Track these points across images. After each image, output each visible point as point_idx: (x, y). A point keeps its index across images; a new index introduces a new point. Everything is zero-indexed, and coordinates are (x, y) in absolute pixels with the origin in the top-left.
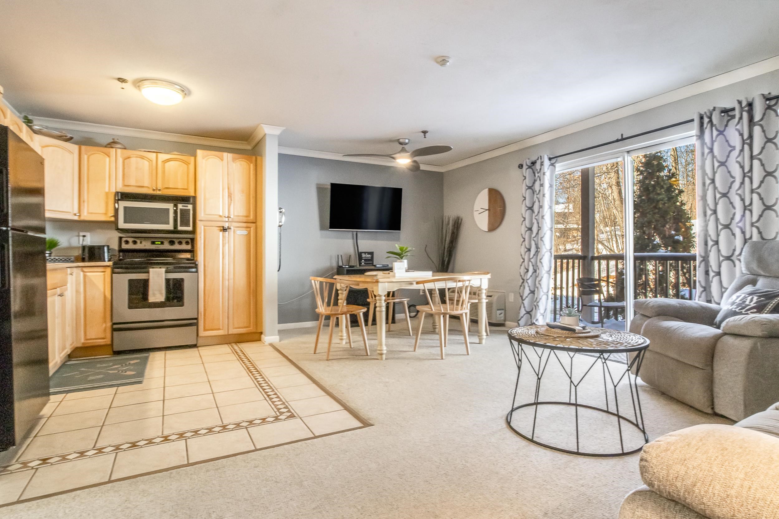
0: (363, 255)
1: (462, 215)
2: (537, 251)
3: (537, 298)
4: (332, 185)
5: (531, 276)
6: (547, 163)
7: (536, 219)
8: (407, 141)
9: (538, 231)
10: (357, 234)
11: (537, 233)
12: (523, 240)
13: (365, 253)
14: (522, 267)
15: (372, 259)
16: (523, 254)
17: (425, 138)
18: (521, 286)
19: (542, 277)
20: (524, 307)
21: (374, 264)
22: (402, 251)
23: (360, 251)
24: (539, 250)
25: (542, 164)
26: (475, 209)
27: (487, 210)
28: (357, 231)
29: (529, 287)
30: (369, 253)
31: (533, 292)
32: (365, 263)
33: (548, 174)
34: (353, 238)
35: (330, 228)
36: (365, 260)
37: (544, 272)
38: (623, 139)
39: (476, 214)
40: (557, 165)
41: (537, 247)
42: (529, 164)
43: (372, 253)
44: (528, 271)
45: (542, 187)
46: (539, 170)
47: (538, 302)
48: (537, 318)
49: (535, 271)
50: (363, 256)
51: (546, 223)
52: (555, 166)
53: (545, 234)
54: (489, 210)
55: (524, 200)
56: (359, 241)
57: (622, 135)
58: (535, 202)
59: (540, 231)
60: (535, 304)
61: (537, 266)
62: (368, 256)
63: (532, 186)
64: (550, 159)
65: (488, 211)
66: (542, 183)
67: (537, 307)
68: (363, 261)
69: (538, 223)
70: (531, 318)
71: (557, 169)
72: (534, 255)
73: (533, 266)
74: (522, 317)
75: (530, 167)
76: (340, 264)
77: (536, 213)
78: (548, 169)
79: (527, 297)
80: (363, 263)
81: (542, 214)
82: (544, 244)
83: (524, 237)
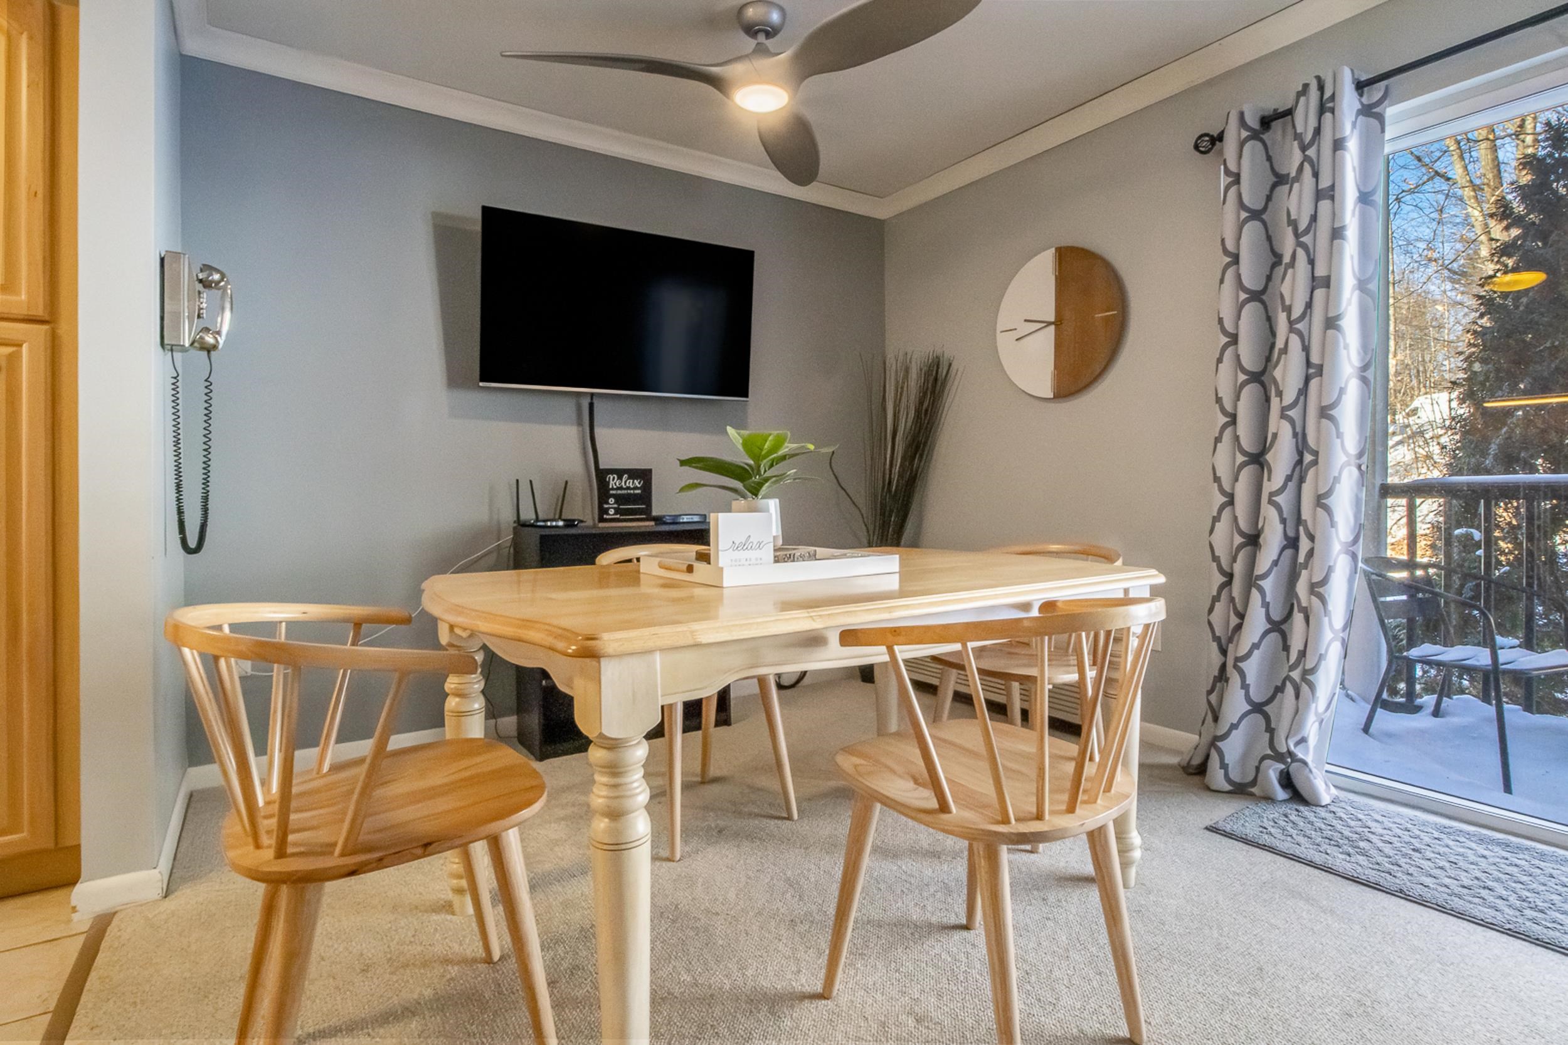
0: (613, 482)
2: (1299, 461)
3: (1300, 653)
4: (490, 215)
5: (1274, 562)
6: (1349, 102)
7: (1293, 332)
8: (775, 17)
9: (1308, 379)
10: (591, 405)
11: (1303, 391)
12: (1222, 420)
13: (620, 473)
14: (1222, 527)
15: (645, 496)
16: (1224, 472)
18: (1216, 599)
21: (655, 513)
22: (757, 458)
23: (601, 467)
24: (1308, 459)
25: (1326, 107)
26: (1000, 327)
27: (1049, 324)
28: (592, 395)
30: (634, 474)
32: (617, 511)
33: (1353, 146)
34: (580, 423)
35: (482, 380)
36: (619, 499)
39: (1004, 342)
40: (1391, 112)
42: (1253, 123)
43: (644, 475)
44: (1254, 540)
49: (1293, 543)
50: (612, 484)
51: (1346, 347)
52: (1380, 118)
53: (1341, 394)
54: (1058, 323)
55: (1227, 266)
56: (599, 431)
58: (1288, 265)
59: (1314, 382)
61: (1304, 523)
62: (630, 483)
63: (1265, 208)
64: (1361, 86)
65: (1053, 327)
68: (612, 501)
69: (1305, 349)
71: (1390, 128)
72: (1287, 479)
73: (1282, 521)
75: (1255, 135)
76: (528, 515)
77: (1296, 311)
78: (1354, 125)
80: (612, 512)
81: (1327, 308)
82: (1339, 435)
83: (1229, 407)
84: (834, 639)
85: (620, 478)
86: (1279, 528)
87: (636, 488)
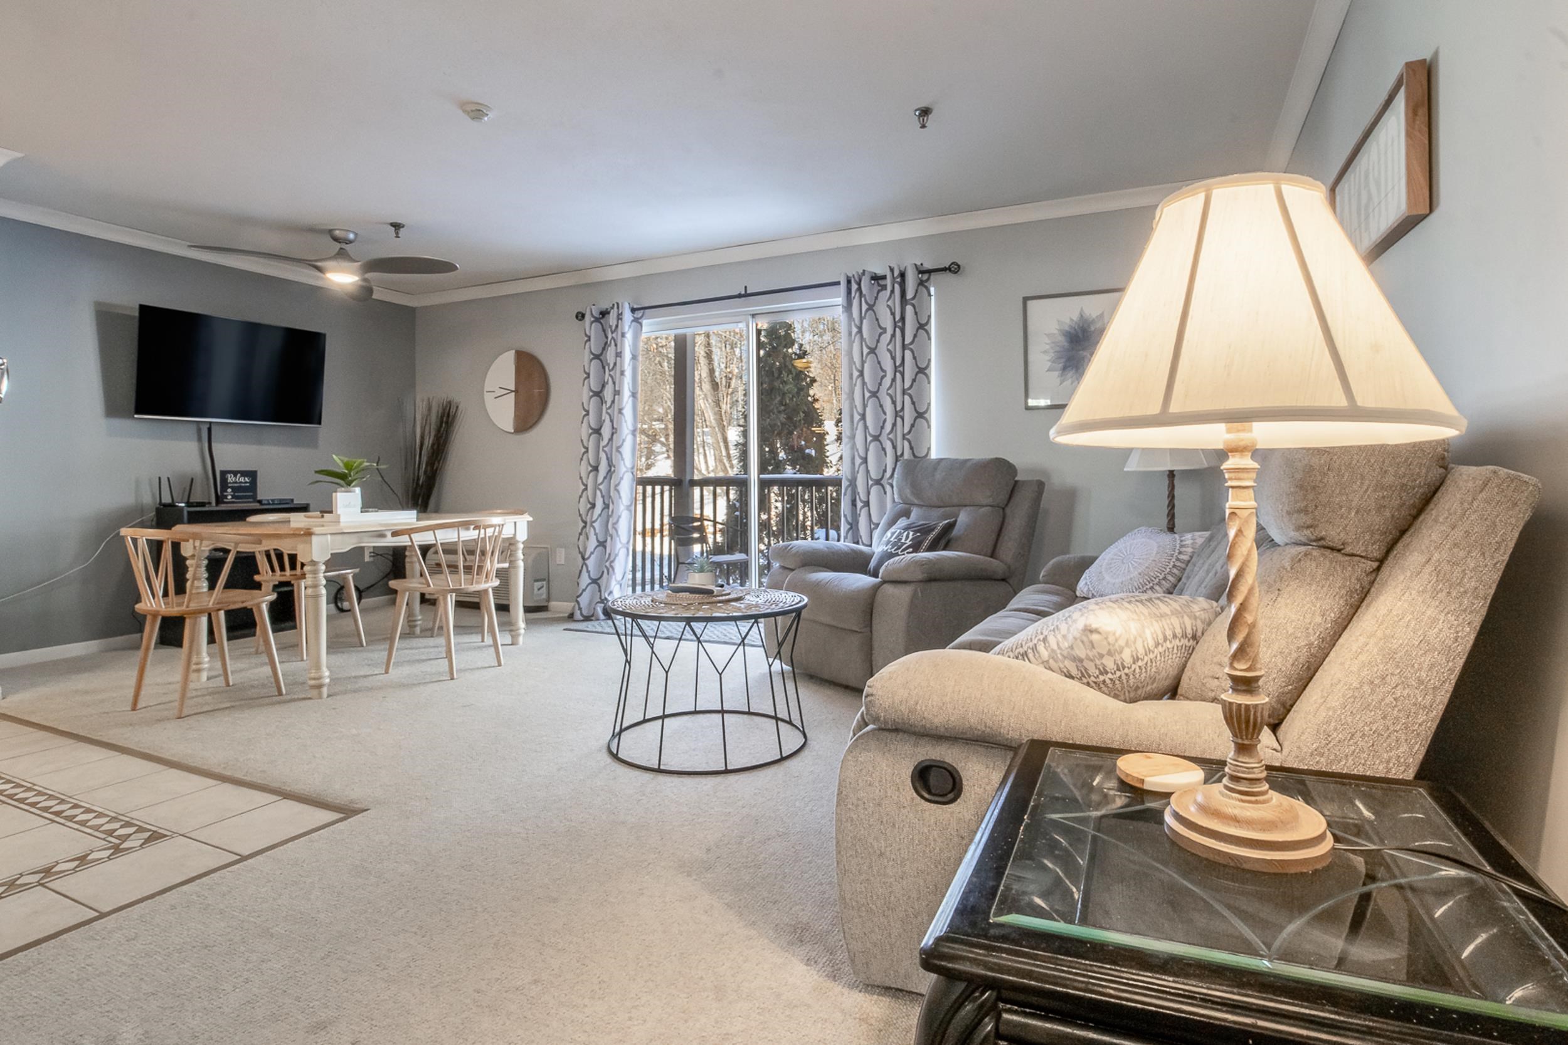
0: (231, 478)
1: (456, 397)
2: (610, 470)
3: (610, 554)
4: (143, 308)
5: (600, 515)
6: (628, 316)
7: (607, 413)
9: (613, 434)
10: (210, 430)
11: (611, 439)
12: (583, 450)
13: (235, 473)
14: (584, 500)
15: (253, 488)
16: (584, 475)
17: (397, 237)
18: (580, 534)
19: (619, 517)
20: (588, 572)
21: (259, 498)
22: (350, 470)
23: (219, 468)
24: (613, 469)
25: (620, 317)
26: (486, 388)
27: (512, 391)
28: (210, 423)
29: (596, 534)
30: (244, 474)
31: (602, 544)
32: (233, 497)
33: (629, 336)
34: (200, 439)
35: (136, 413)
36: (234, 489)
37: (622, 508)
38: (746, 295)
39: (488, 398)
40: (645, 322)
41: (610, 464)
42: (596, 314)
43: (252, 475)
44: (593, 506)
45: (618, 359)
46: (613, 328)
47: (612, 562)
48: (611, 588)
49: (606, 506)
50: (229, 480)
51: (626, 422)
52: (641, 324)
53: (624, 441)
54: (516, 391)
55: (585, 378)
56: (214, 445)
57: (746, 287)
58: (607, 383)
59: (615, 436)
60: (607, 564)
61: (610, 497)
62: (242, 479)
63: (602, 354)
64: (633, 310)
65: (513, 394)
66: (619, 351)
67: (611, 570)
68: (229, 490)
69: (612, 421)
70: (600, 591)
71: (645, 329)
72: (605, 478)
73: (603, 497)
74: (584, 590)
75: (597, 320)
76: (166, 499)
77: (609, 404)
78: (630, 327)
79: (592, 553)
80: (229, 497)
81: (619, 405)
82: (623, 459)
83: (586, 444)
84: (389, 534)
85: (235, 476)
86: (601, 500)
87: (246, 482)
